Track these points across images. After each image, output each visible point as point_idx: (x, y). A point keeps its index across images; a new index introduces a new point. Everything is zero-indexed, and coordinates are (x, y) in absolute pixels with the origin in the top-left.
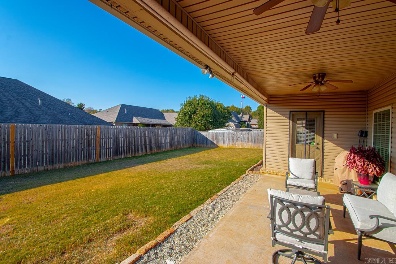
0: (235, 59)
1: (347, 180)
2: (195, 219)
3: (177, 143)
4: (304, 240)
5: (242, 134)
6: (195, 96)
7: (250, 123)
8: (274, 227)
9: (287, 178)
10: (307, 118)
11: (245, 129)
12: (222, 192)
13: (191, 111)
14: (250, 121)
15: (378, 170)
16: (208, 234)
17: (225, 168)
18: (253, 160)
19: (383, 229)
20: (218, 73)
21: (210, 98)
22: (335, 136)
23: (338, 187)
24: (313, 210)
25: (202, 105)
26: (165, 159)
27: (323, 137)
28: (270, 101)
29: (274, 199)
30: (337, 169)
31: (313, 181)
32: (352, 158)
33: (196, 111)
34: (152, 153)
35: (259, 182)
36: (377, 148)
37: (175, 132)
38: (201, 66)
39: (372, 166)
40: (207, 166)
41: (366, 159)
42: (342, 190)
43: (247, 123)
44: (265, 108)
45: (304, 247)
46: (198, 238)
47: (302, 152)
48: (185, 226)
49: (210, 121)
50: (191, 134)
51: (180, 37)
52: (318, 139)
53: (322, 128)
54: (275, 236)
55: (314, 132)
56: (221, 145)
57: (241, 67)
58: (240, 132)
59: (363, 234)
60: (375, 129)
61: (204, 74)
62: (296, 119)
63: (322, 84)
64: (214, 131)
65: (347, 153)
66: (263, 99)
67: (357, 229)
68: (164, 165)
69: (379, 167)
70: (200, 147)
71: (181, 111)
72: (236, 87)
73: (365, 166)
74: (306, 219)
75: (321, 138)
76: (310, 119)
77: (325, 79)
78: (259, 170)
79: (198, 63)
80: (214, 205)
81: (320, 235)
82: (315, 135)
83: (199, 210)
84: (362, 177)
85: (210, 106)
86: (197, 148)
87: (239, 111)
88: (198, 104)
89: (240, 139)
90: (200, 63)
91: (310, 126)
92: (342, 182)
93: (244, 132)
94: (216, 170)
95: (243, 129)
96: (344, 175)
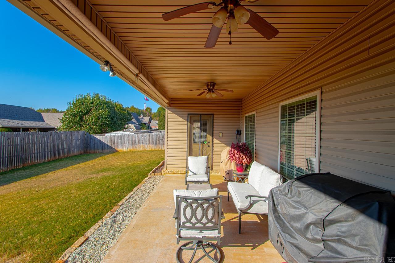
0: (139, 59)
1: (229, 170)
2: (92, 240)
3: (63, 151)
4: (203, 230)
5: (143, 136)
6: (88, 94)
7: (151, 125)
8: (179, 225)
9: (187, 176)
10: (201, 120)
11: (145, 130)
12: (124, 200)
13: (82, 112)
14: (151, 123)
15: (248, 160)
16: (109, 253)
17: (126, 174)
18: (155, 162)
19: (253, 205)
20: (119, 72)
21: (107, 97)
22: (221, 135)
23: (223, 176)
24: (210, 202)
25: (98, 105)
26: (45, 173)
27: (213, 137)
28: (171, 103)
29: (179, 198)
30: (222, 162)
31: (206, 175)
32: (232, 152)
33: (89, 112)
34: (23, 167)
35: (161, 183)
36: (247, 143)
37: (59, 137)
38: (99, 60)
39: (245, 157)
40: (105, 174)
41: (242, 152)
42: (226, 179)
43: (148, 125)
44: (166, 110)
45: (203, 236)
46: (97, 261)
47: (197, 151)
48: (78, 251)
49: (107, 123)
50: (82, 138)
51: (75, 23)
52: (209, 138)
53: (212, 129)
54: (179, 233)
55: (206, 132)
56: (120, 149)
57: (145, 68)
58: (141, 134)
59: (242, 212)
60: (246, 128)
61: (104, 70)
62: (193, 121)
63: (213, 92)
64: (112, 134)
65: (229, 148)
66: (165, 102)
67: (238, 209)
68: (44, 181)
69: (249, 158)
70: (94, 153)
71: (67, 111)
72: (138, 88)
73: (241, 158)
74: (205, 211)
75: (211, 137)
76: (203, 121)
77: (216, 87)
78: (161, 172)
79: (95, 57)
80: (115, 217)
81: (215, 222)
82: (207, 135)
83: (97, 228)
84: (239, 167)
85: (107, 107)
86: (92, 154)
87: (140, 113)
88: (92, 103)
89: (141, 142)
90: (98, 57)
91: (203, 128)
92: (226, 172)
93: (145, 134)
94: (115, 177)
95: (143, 130)
96: (227, 166)
